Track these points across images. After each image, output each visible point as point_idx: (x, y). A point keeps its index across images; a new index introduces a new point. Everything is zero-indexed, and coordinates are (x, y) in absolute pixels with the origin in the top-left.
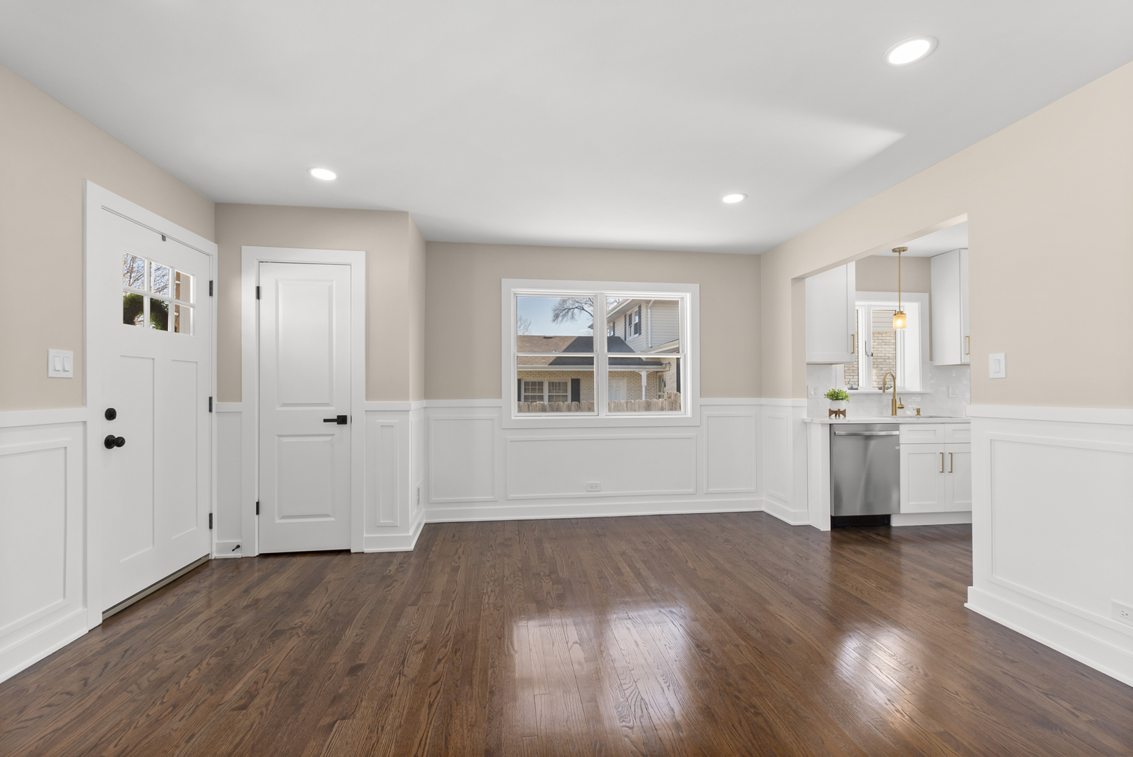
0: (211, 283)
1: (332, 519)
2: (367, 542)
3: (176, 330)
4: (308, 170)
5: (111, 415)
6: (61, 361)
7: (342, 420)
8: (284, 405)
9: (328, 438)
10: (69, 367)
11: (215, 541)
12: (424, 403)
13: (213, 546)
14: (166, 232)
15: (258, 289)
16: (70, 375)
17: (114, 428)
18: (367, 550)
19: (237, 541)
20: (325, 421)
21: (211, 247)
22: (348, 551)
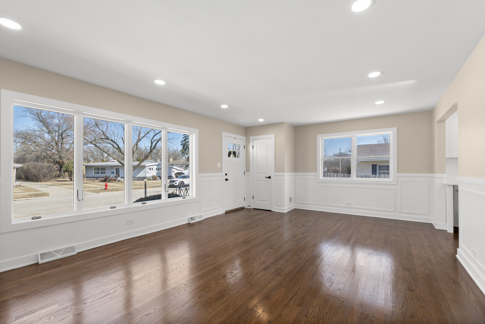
0: (244, 146)
1: (268, 202)
2: (275, 209)
3: (237, 157)
4: (258, 120)
5: (226, 174)
6: (219, 165)
7: (270, 177)
8: (258, 173)
9: (267, 182)
10: (220, 166)
11: (245, 204)
12: (294, 174)
13: (245, 205)
14: (235, 137)
15: (253, 146)
16: (220, 167)
17: (227, 177)
18: (275, 211)
19: (249, 205)
20: (266, 177)
21: (244, 138)
22: (271, 211)
